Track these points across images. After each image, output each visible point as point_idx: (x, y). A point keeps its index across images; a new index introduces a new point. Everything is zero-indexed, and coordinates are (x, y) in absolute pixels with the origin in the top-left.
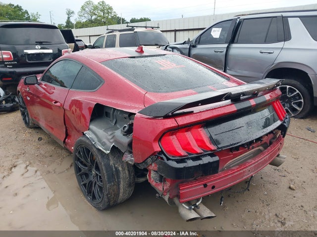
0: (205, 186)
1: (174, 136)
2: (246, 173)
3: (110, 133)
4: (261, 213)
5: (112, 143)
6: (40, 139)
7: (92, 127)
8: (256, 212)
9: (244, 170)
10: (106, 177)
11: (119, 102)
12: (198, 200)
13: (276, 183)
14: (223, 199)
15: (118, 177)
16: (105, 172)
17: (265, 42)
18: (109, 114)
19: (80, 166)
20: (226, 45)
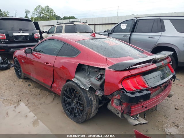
0: (143, 106)
1: (129, 80)
2: (160, 100)
3: (88, 79)
4: (165, 122)
5: (89, 85)
6: (29, 85)
7: (76, 76)
8: (162, 121)
9: (159, 98)
10: (86, 104)
11: (92, 63)
12: (137, 115)
13: (168, 107)
14: (146, 115)
15: (92, 104)
16: (85, 101)
17: (151, 32)
18: (85, 69)
19: (66, 99)
20: (130, 33)
